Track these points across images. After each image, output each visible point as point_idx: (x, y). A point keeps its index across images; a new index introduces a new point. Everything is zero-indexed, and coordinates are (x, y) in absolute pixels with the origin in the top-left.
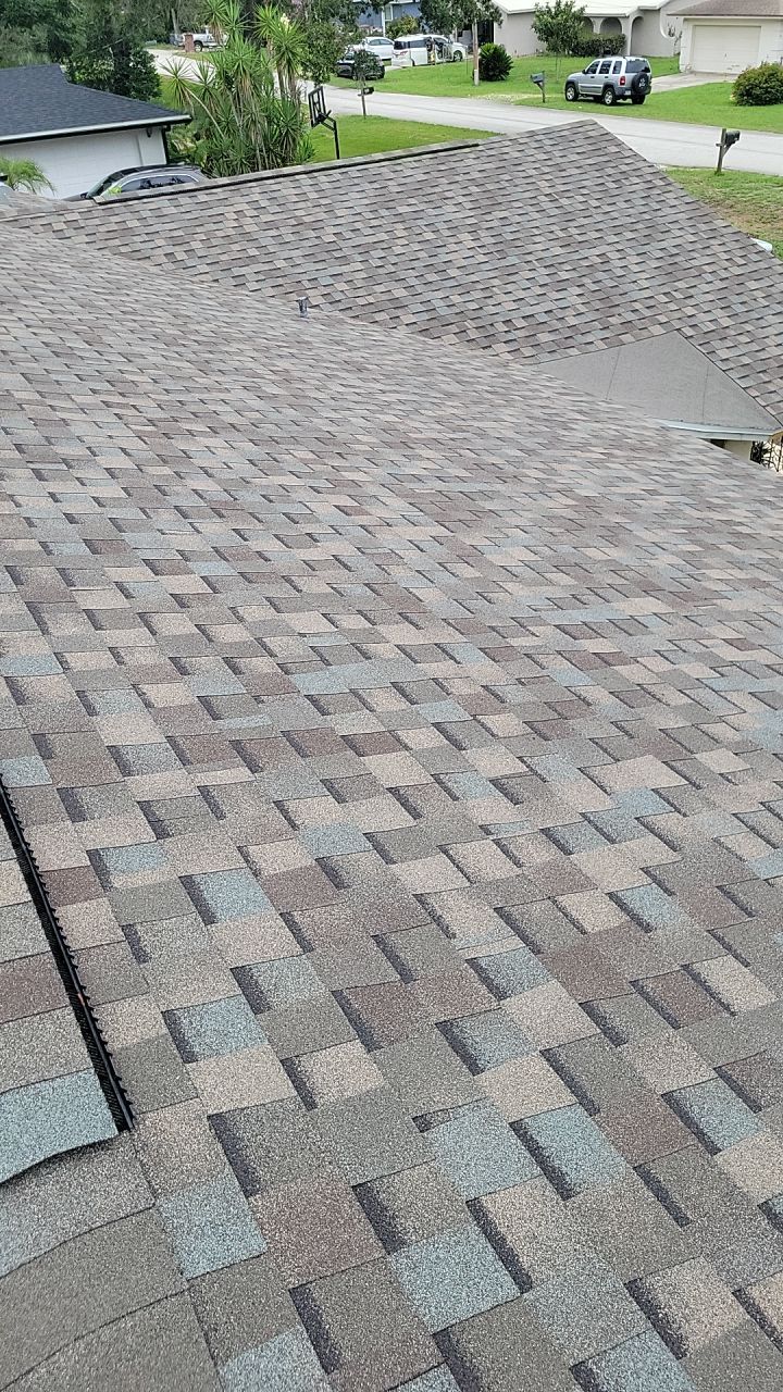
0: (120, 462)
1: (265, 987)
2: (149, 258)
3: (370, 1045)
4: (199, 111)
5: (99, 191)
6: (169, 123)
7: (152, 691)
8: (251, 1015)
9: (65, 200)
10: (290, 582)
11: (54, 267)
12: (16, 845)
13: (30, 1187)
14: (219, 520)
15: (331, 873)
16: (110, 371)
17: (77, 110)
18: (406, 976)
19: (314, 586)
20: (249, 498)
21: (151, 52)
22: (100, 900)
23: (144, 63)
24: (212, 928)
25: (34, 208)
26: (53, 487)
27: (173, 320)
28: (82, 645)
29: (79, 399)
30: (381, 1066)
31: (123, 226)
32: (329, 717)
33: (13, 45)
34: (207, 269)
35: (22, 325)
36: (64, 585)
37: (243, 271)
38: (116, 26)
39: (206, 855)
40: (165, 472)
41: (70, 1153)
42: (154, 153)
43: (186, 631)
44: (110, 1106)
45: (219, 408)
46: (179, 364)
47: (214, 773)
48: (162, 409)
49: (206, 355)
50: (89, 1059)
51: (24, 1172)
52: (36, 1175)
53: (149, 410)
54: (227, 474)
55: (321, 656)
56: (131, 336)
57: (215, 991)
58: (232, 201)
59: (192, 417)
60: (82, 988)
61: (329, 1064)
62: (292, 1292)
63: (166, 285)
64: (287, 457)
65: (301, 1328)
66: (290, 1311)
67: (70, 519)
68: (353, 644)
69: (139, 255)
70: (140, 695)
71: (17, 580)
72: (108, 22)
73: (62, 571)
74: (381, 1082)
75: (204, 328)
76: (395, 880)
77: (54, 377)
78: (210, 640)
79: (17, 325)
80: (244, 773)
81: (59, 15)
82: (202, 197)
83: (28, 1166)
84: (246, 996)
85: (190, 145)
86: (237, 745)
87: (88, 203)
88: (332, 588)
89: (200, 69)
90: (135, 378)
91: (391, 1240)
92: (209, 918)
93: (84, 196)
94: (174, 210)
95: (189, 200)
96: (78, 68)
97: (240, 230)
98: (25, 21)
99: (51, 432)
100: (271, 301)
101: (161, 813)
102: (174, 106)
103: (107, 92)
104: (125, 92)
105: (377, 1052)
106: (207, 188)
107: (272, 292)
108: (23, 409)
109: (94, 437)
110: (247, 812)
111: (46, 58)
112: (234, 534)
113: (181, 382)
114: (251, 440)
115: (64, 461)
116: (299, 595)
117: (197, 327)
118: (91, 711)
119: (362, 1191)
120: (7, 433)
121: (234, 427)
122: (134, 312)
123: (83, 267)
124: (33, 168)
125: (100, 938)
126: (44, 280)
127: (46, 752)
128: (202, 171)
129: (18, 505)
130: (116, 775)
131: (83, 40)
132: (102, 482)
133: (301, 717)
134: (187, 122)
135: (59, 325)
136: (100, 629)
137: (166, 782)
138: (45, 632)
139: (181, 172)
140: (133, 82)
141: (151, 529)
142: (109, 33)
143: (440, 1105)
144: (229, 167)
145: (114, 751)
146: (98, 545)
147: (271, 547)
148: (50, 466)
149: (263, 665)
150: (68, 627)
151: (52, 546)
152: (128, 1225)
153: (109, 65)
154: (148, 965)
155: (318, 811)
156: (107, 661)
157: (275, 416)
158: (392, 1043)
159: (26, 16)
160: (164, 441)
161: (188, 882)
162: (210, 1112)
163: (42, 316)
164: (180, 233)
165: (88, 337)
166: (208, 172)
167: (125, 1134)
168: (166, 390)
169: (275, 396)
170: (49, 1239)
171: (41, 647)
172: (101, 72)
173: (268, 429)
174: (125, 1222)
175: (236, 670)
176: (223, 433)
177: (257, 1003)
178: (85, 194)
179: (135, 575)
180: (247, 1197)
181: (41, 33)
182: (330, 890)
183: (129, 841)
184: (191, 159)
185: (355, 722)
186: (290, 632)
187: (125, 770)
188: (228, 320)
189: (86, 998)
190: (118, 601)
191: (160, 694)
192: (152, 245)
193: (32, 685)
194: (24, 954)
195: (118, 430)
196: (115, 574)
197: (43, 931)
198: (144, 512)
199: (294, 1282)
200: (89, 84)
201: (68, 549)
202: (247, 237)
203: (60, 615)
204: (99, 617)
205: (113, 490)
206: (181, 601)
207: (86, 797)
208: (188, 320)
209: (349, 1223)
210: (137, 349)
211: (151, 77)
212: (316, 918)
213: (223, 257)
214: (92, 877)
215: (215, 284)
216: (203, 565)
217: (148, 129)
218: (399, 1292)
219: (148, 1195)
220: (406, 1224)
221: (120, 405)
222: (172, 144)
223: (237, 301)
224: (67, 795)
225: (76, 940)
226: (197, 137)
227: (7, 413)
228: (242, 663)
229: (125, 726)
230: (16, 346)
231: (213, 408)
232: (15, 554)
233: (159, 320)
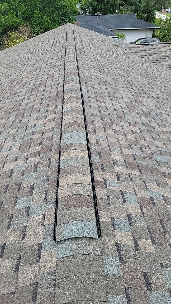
0: (127, 100)
1: (133, 220)
2: (143, 57)
3: (153, 243)
4: (163, 27)
5: (136, 42)
6: (155, 29)
7: (123, 150)
8: (129, 225)
9: (129, 43)
10: (158, 134)
11: (124, 57)
12: (91, 173)
13: (79, 241)
14: (145, 117)
15: (153, 201)
16: (130, 81)
17: (136, 24)
18: (165, 231)
19: (163, 137)
20: (153, 114)
21: (156, 13)
22: (104, 189)
23: (153, 15)
24: (125, 204)
25: (123, 44)
26: (113, 102)
27: (145, 72)
28: (111, 136)
29: (122, 85)
30: (155, 248)
31: (140, 50)
32: (160, 167)
33: (127, 10)
34: (156, 62)
35: (115, 68)
36: (111, 123)
37: (164, 63)
38: (150, 6)
39: (127, 188)
40: (136, 104)
41: (88, 237)
42: (150, 35)
43: (133, 139)
44: (97, 232)
45: (151, 93)
46: (144, 81)
47: (132, 171)
48: (139, 90)
49: (151, 81)
50: (95, 220)
51: (79, 237)
52: (81, 239)
53: (136, 90)
54: (149, 107)
55: (161, 153)
56: (136, 74)
57: (122, 217)
58: (166, 47)
59: (145, 93)
60: (97, 206)
61: (143, 243)
62: (125, 287)
63: (145, 64)
64: (164, 106)
65: (125, 296)
66: (124, 291)
67: (115, 110)
68: (169, 152)
69: (141, 57)
70: (121, 150)
71: (102, 120)
72: (148, 6)
73: (111, 120)
74: (154, 252)
75: (152, 74)
76: (167, 208)
77: (118, 80)
78: (138, 143)
79: (114, 68)
80: (138, 173)
81: (139, 4)
82: (159, 46)
83: (80, 236)
84: (129, 221)
85: (158, 34)
86: (138, 166)
87: (134, 44)
88: (167, 138)
89: (166, 17)
90: (134, 83)
91: (149, 288)
92: (125, 201)
93: (132, 43)
94: (152, 48)
95: (156, 46)
96: (139, 15)
97: (166, 54)
98: (131, 5)
99: (115, 91)
100: (168, 71)
101: (119, 176)
102: (158, 25)
103: (144, 21)
104: (147, 21)
105: (155, 245)
106: (161, 44)
107: (169, 69)
108: (111, 85)
109: (123, 93)
110: (137, 182)
111: (133, 13)
112: (148, 121)
113: (144, 85)
114: (156, 101)
115: (116, 98)
116: (159, 138)
117: (150, 74)
118: (110, 150)
119: (145, 274)
120: (107, 90)
121: (153, 97)
122: (138, 69)
123: (129, 58)
124: (124, 36)
125: (102, 197)
126: (121, 59)
127: (100, 156)
128: (160, 40)
129: (106, 105)
130: (112, 165)
131: (142, 10)
132: (123, 104)
133: (154, 165)
134: (159, 29)
135: (122, 69)
136: (116, 134)
137: (122, 170)
138: (105, 132)
139: (155, 40)
140: (150, 19)
141: (130, 115)
142: (148, 8)
143: (167, 263)
144: (166, 40)
145: (113, 160)
146: (119, 116)
147: (155, 125)
148: (113, 98)
149: (148, 151)
150: (110, 132)
151: (110, 114)
152: (96, 257)
153: (146, 15)
154: (110, 206)
155: (153, 186)
156: (116, 141)
157: (163, 97)
158: (158, 244)
159: (132, 4)
160: (137, 97)
161: (122, 192)
162: (116, 242)
163: (119, 67)
164: (152, 53)
165: (127, 73)
166: (161, 40)
167: (99, 239)
168: (140, 87)
169: (164, 92)
170: (80, 253)
171: (104, 135)
172: (143, 17)
173: (161, 99)
174: (95, 256)
175: (142, 150)
176: (150, 98)
177: (131, 223)
178: (133, 42)
179: (125, 124)
180: (120, 263)
181: (133, 7)
182: (152, 205)
183: (112, 179)
184: (158, 37)
185: (166, 170)
186: (155, 145)
187: (115, 165)
188: (157, 73)
189: (97, 208)
190: (121, 129)
191: (125, 151)
192: (145, 55)
193: (101, 142)
194: (88, 195)
195: (129, 93)
196: (121, 123)
197: (92, 191)
198: (130, 112)
199: (126, 286)
200: (140, 19)
201: (113, 116)
202: (167, 56)
203: (108, 129)
204: (116, 131)
205: (124, 106)
206: (133, 132)
207: (106, 168)
208: (149, 72)
209: (140, 279)
210: (136, 77)
211: (154, 18)
212: (147, 210)
213: (160, 60)
214: (103, 184)
215: (157, 65)
216: (140, 126)
217: (150, 30)
218: (148, 299)
219: (101, 253)
220: (153, 286)
221: (130, 88)
222: (155, 33)
223: (160, 70)
224: (102, 166)
225: (98, 196)
226: (161, 32)
227: (108, 85)
228: (143, 149)
229: (116, 156)
230: (112, 72)
231: (149, 92)
232: (103, 115)
233: (142, 71)
